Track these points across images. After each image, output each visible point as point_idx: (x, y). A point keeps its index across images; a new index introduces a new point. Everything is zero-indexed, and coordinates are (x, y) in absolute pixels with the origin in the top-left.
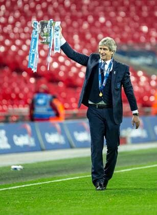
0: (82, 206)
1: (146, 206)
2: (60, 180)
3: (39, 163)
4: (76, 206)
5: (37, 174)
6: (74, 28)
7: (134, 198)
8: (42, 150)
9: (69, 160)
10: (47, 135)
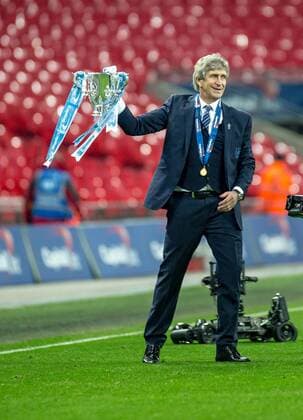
0: (114, 395)
1: (242, 395)
2: (71, 343)
3: (27, 308)
4: (101, 394)
5: (24, 330)
6: (100, 39)
7: (218, 380)
8: (35, 281)
9: (90, 302)
10: (45, 252)
